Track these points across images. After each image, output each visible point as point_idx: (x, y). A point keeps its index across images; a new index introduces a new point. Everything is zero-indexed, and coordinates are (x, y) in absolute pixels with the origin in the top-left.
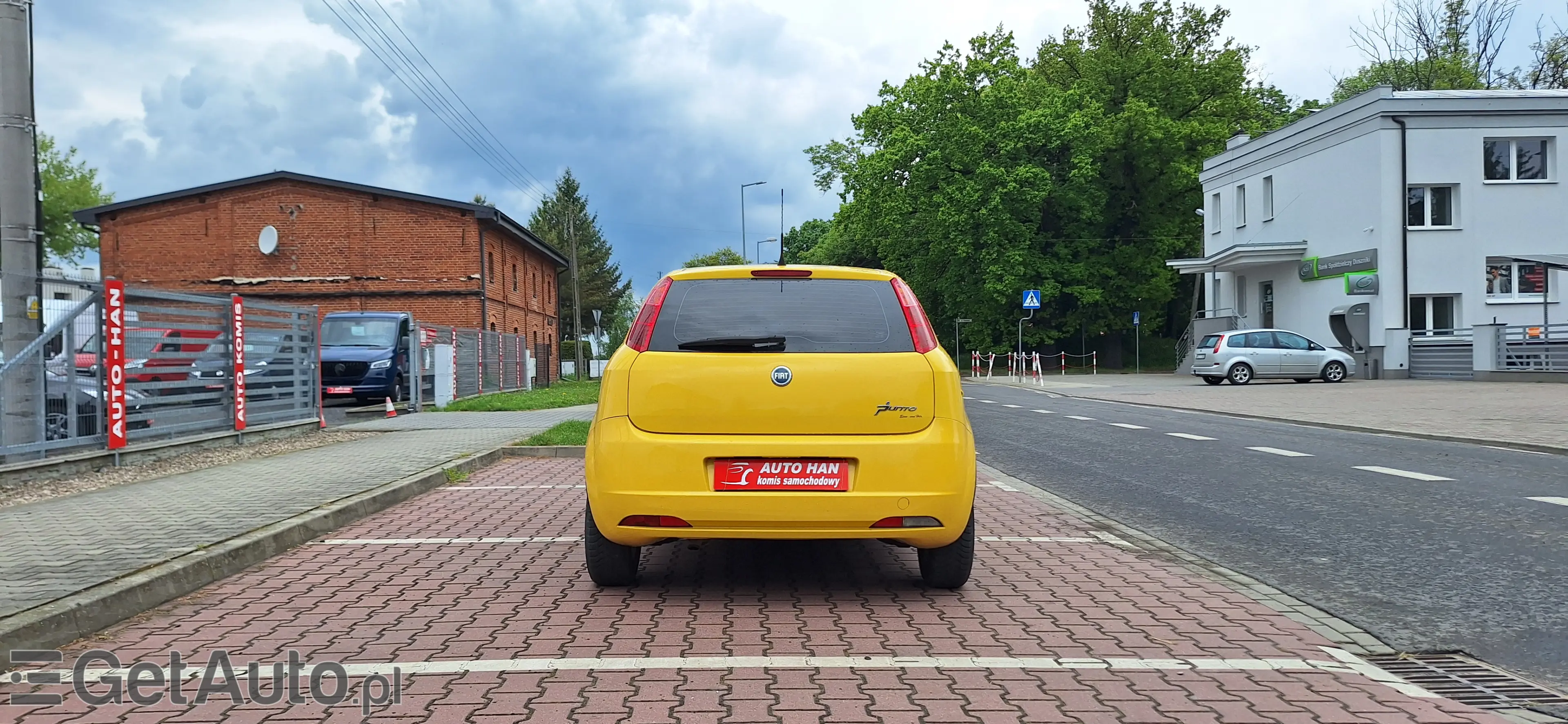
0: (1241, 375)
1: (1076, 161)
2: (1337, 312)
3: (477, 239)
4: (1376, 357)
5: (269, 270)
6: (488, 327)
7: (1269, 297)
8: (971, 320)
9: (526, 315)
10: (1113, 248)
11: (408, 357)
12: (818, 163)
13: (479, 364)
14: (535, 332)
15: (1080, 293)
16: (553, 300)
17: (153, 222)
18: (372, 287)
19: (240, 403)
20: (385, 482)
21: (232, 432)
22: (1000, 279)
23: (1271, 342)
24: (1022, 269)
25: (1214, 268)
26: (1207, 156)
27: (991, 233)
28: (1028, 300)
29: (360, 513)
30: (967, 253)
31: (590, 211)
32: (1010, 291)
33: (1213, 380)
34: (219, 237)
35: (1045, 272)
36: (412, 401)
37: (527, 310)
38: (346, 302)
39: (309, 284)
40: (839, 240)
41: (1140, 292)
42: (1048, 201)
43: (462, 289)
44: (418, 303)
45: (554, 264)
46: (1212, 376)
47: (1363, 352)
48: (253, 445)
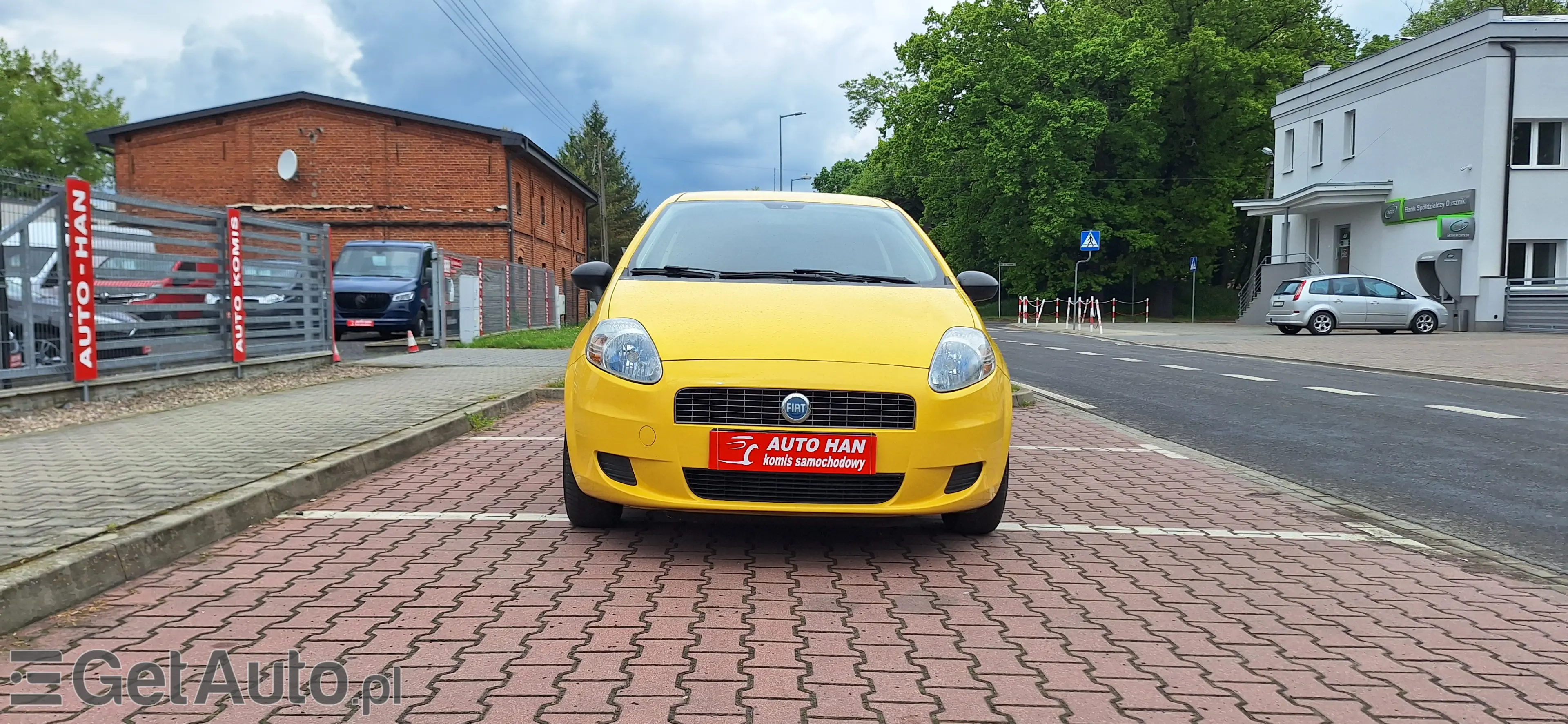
0: (1322, 325)
1: (1136, 94)
2: (1425, 258)
3: (504, 168)
4: (1467, 308)
5: (289, 198)
6: (516, 260)
7: (1346, 242)
8: (1014, 265)
9: (554, 251)
10: (1168, 190)
11: (432, 290)
12: (854, 98)
13: (507, 299)
14: (563, 269)
15: (1133, 238)
16: (581, 236)
17: (169, 144)
18: (396, 216)
19: (238, 331)
20: (393, 430)
21: (230, 365)
22: (1048, 220)
23: (1357, 291)
24: (1073, 210)
25: (1287, 209)
26: (1277, 91)
27: (1041, 172)
28: (1087, 241)
29: (357, 471)
30: (1014, 192)
31: (618, 146)
32: (1059, 234)
33: (1290, 330)
34: (238, 162)
35: (1095, 215)
36: (436, 335)
37: (555, 246)
38: (368, 232)
39: (330, 213)
40: (874, 180)
41: (1198, 235)
42: (1103, 137)
43: (489, 220)
44: (443, 234)
45: (583, 199)
46: (1289, 325)
47: (1452, 301)
48: (254, 379)
